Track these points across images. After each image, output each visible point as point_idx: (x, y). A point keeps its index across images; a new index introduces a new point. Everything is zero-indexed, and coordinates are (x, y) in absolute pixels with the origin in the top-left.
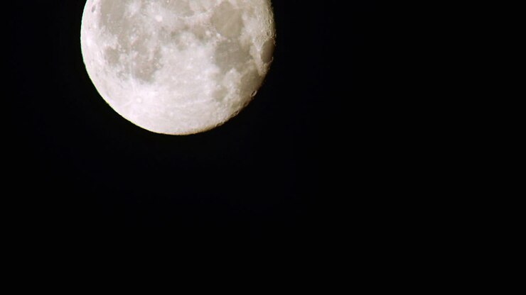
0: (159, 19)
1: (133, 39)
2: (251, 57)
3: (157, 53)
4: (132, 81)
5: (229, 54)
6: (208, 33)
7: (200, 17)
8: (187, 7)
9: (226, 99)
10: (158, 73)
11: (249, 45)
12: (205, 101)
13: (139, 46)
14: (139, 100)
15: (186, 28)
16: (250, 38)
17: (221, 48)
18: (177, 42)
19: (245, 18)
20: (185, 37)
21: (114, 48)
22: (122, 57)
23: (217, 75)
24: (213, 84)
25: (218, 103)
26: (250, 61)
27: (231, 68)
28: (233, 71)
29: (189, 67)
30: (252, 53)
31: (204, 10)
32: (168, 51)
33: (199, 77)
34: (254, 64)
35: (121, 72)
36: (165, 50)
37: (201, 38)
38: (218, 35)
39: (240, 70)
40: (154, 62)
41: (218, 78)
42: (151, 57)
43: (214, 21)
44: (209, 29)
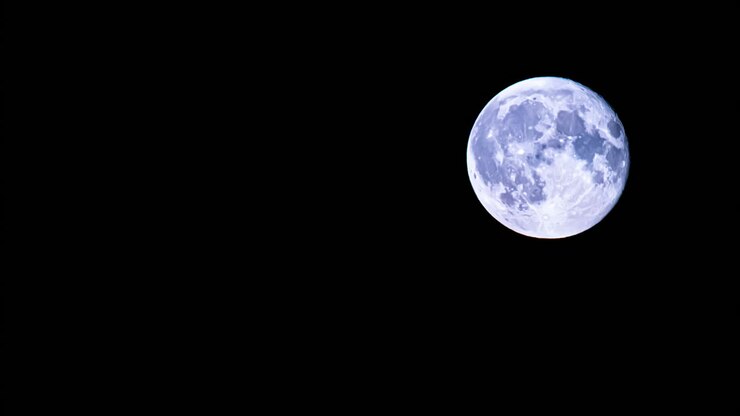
0: (521, 152)
1: (513, 177)
2: (604, 139)
3: (536, 176)
4: (532, 207)
5: (587, 145)
6: (561, 141)
7: (549, 134)
8: (536, 132)
9: (605, 179)
10: (544, 189)
11: (597, 133)
12: (590, 189)
13: (520, 180)
14: (546, 217)
15: (544, 147)
16: (594, 127)
17: (577, 145)
18: (544, 160)
19: (581, 115)
20: (547, 153)
21: (504, 192)
22: (514, 194)
23: (587, 166)
24: (589, 173)
25: (602, 185)
26: (605, 142)
27: (594, 155)
28: (597, 156)
29: (564, 171)
30: (602, 136)
31: (549, 127)
32: (542, 170)
33: (575, 175)
34: (609, 143)
35: (521, 206)
36: (539, 171)
37: (559, 147)
38: (570, 138)
39: (601, 153)
40: (537, 183)
41: (589, 167)
42: (533, 181)
43: (560, 130)
44: (560, 138)
